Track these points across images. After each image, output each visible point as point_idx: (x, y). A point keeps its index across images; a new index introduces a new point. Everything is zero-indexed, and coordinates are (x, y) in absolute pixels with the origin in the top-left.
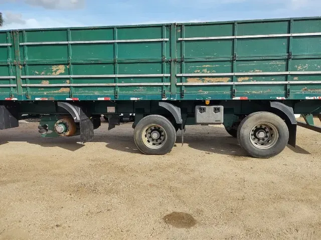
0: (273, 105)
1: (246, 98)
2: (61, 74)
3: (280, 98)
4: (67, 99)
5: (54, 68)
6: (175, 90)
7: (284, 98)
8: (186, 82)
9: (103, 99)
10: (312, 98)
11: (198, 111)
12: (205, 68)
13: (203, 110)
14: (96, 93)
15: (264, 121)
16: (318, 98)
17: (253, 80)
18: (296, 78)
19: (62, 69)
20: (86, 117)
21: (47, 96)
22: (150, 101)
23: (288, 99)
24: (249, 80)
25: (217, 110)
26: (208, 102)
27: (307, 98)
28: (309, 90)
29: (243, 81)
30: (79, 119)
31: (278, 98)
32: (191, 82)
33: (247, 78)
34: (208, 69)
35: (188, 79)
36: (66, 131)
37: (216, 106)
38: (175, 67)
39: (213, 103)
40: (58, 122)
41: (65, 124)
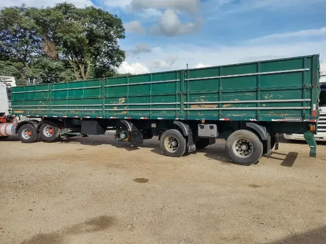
0: (248, 125)
1: (229, 119)
2: (123, 103)
3: (253, 120)
4: (125, 118)
5: (120, 99)
6: (183, 114)
7: (255, 120)
8: (190, 107)
9: (143, 118)
10: (277, 120)
11: (199, 128)
12: (201, 98)
13: (202, 127)
14: (140, 114)
15: (242, 136)
16: (281, 120)
17: (233, 106)
18: (264, 105)
19: (123, 100)
20: (137, 129)
21: (115, 116)
22: (167, 120)
23: (258, 120)
24: (230, 107)
25: (212, 128)
26: (203, 121)
27: (273, 120)
28: (274, 114)
29: (226, 107)
30: (131, 130)
31: (250, 120)
32: (193, 108)
33: (229, 105)
34: (204, 99)
35: (191, 106)
36: (126, 138)
37: (211, 125)
38: (183, 98)
39: (207, 122)
40: (123, 132)
41: (126, 134)
